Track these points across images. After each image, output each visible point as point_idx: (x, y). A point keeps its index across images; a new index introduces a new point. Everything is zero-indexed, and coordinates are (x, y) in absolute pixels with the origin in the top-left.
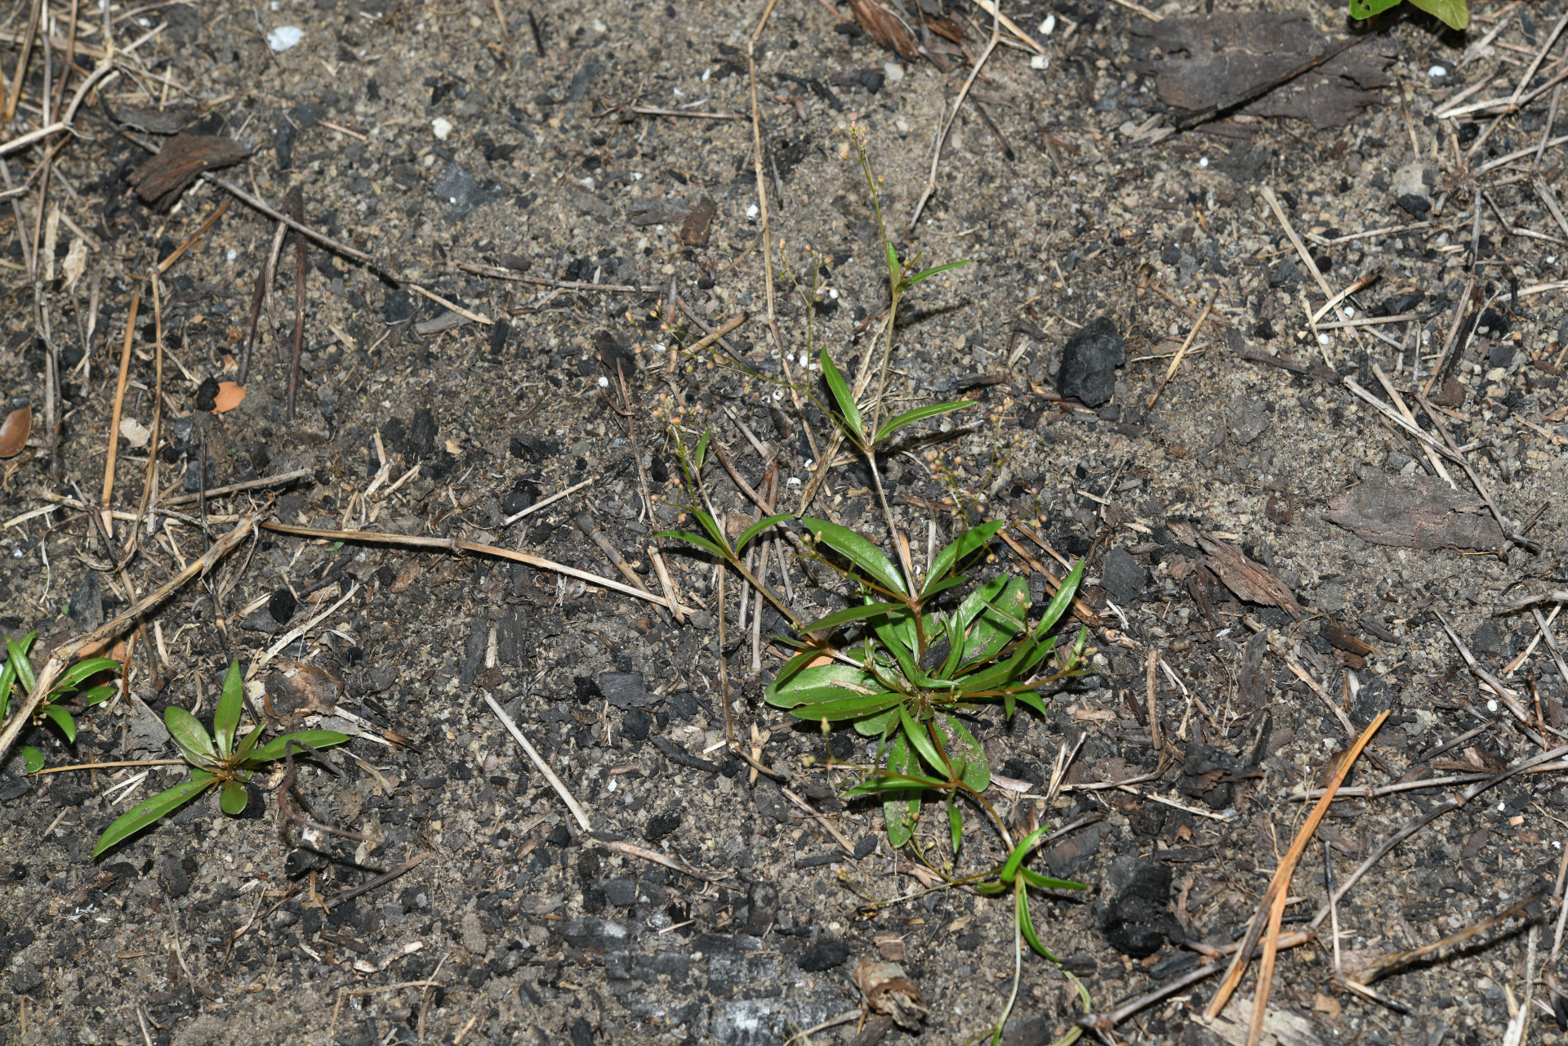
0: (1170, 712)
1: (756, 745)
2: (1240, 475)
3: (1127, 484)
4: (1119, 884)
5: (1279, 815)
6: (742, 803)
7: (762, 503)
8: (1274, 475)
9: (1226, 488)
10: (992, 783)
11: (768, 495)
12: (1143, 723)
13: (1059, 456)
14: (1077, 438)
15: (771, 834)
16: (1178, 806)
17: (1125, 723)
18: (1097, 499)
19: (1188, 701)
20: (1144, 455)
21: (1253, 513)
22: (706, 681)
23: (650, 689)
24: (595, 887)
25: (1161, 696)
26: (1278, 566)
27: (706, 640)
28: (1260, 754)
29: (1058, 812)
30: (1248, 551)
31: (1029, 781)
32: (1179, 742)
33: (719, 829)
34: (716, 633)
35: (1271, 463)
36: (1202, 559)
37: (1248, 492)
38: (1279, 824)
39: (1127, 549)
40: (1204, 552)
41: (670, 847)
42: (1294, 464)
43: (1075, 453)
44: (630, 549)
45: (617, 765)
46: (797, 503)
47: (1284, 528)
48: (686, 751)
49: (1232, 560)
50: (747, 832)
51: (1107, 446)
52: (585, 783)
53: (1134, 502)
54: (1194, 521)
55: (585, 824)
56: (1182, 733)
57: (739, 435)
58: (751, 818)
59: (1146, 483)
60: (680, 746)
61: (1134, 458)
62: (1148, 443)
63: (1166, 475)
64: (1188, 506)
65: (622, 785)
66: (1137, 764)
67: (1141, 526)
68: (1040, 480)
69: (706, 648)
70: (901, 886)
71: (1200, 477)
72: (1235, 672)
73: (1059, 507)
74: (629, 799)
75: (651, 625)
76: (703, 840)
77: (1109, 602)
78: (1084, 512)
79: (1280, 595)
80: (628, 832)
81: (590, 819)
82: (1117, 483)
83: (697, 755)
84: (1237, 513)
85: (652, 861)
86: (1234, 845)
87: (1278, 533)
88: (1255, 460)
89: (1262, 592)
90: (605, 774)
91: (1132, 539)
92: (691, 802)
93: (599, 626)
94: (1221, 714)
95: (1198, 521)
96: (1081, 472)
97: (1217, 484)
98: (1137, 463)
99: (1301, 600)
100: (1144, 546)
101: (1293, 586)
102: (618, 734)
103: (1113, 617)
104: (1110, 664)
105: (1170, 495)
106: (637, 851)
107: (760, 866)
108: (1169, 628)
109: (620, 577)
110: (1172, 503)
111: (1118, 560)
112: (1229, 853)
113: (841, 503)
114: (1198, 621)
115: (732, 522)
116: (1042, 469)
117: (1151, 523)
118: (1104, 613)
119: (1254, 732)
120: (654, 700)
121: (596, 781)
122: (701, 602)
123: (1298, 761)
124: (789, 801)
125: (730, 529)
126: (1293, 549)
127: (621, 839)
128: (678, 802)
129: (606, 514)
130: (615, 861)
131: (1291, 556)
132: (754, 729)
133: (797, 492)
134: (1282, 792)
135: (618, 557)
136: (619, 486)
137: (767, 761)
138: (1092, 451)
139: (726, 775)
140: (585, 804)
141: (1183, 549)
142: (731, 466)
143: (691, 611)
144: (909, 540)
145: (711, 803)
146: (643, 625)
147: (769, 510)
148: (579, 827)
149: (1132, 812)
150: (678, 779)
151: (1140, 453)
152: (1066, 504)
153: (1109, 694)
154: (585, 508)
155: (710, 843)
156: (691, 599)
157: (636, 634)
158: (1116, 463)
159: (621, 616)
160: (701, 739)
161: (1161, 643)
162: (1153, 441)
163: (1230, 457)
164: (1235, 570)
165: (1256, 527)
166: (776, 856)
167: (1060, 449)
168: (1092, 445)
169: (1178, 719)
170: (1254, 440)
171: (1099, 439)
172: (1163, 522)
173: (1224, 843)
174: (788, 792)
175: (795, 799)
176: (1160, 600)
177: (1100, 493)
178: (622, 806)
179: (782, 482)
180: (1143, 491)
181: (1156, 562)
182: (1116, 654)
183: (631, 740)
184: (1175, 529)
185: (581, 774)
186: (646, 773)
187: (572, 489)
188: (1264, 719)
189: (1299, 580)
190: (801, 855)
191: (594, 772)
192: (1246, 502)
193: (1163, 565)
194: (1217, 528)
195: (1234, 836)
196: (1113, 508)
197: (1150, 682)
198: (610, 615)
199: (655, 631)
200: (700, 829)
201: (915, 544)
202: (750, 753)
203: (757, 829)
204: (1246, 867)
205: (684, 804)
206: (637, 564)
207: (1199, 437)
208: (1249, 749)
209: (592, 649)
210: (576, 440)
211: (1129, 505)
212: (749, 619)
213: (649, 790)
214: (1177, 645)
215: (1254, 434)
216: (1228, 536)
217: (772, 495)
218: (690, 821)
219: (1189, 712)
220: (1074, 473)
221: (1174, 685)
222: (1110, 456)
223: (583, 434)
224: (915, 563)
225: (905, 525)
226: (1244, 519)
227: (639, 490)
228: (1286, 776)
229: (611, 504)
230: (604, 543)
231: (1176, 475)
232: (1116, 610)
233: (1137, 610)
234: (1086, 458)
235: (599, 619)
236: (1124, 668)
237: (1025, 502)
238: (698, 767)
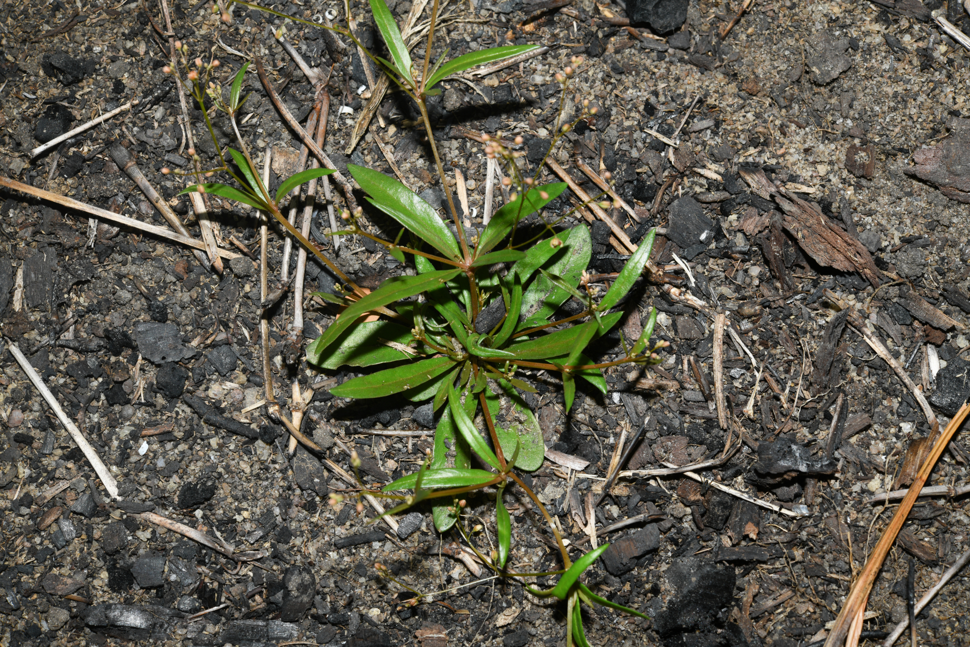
0: (737, 384)
1: (297, 409)
2: (817, 116)
3: (698, 124)
4: (679, 588)
5: (854, 515)
6: (281, 471)
7: (309, 140)
8: (854, 119)
9: (802, 132)
10: (546, 459)
11: (316, 127)
12: (709, 397)
13: (626, 89)
14: (646, 69)
15: (311, 507)
16: (745, 497)
17: (688, 395)
18: (665, 140)
19: (759, 376)
20: (716, 92)
21: (831, 163)
22: (246, 332)
23: (186, 340)
24: (121, 563)
25: (727, 365)
26: (857, 224)
27: (247, 288)
28: (837, 442)
29: (616, 500)
30: (826, 208)
31: (584, 457)
32: (749, 422)
33: (255, 499)
34: (258, 280)
35: (851, 106)
36: (778, 216)
37: (826, 137)
38: (853, 525)
39: (695, 196)
40: (779, 209)
41: (205, 517)
42: (877, 108)
43: (643, 85)
44: (169, 184)
45: (150, 424)
46: (348, 135)
47: (864, 182)
48: (222, 411)
49: (812, 221)
50: (286, 504)
51: (677, 79)
52: (115, 443)
53: (704, 144)
54: (769, 170)
55: (113, 491)
56: (749, 410)
57: (287, 57)
58: (289, 488)
59: (718, 124)
60: (217, 407)
61: (706, 95)
62: (721, 76)
63: (739, 116)
64: (760, 152)
65: (155, 447)
66: (701, 443)
67: (712, 172)
68: (605, 115)
69: (246, 296)
70: (446, 569)
71: (775, 116)
72: (809, 344)
73: (625, 147)
74: (161, 463)
75: (189, 270)
76: (239, 511)
77: (675, 256)
78: (652, 154)
79: (858, 259)
80: (161, 501)
81: (118, 487)
82: (687, 123)
83: (235, 415)
84: (814, 163)
85: (183, 536)
86: (803, 544)
87: (858, 187)
88: (834, 101)
89: (840, 257)
90: (135, 436)
91: (701, 186)
92: (227, 468)
93: (134, 268)
94: (792, 392)
95: (773, 171)
96: (650, 109)
97: (793, 127)
98: (710, 101)
99: (880, 264)
100: (714, 196)
101: (873, 249)
102: (151, 389)
103: (679, 273)
104: (674, 324)
105: (743, 139)
106: (168, 523)
107: (298, 541)
108: (738, 289)
109: (158, 218)
110: (745, 147)
111: (686, 209)
112: (798, 553)
113: (396, 134)
114: (768, 281)
115: (277, 157)
116: (608, 103)
117: (722, 170)
118: (669, 268)
119: (828, 417)
120: (189, 354)
121: (126, 442)
122: (242, 246)
123: (873, 450)
124: (329, 470)
125: (276, 166)
126: (873, 205)
127: (152, 510)
128: (214, 467)
129: (143, 144)
130: (144, 535)
131: (870, 213)
132: (296, 388)
133: (349, 122)
134: (856, 488)
135: (154, 194)
136: (159, 112)
137: (308, 427)
138: (661, 86)
139: (264, 441)
140: (114, 468)
141: (754, 201)
142: (276, 96)
143: (232, 256)
144: (466, 179)
145: (248, 470)
146: (180, 269)
147: (317, 148)
148: (107, 495)
149: (695, 503)
150: (214, 442)
151: (712, 88)
152: (632, 143)
153: (672, 360)
154: (122, 135)
155: (245, 514)
156: (232, 244)
157: (174, 280)
158: (687, 101)
159: (156, 259)
160: (239, 397)
161: (730, 305)
162: (726, 74)
163: (806, 95)
164: (815, 232)
165: (835, 180)
166: (316, 531)
167: (628, 80)
168: (662, 78)
169: (746, 391)
170: (834, 80)
171: (668, 70)
172: (735, 169)
173: (791, 544)
174: (330, 463)
175: (337, 469)
176: (730, 257)
177: (668, 133)
178: (154, 471)
179: (332, 110)
180: (715, 133)
181: (726, 214)
182: (681, 314)
183: (165, 396)
184: (749, 179)
185: (111, 434)
186: (179, 434)
187: (108, 115)
188: (839, 401)
189: (879, 242)
190: (341, 531)
191: (125, 431)
192: (824, 149)
193: (733, 217)
194: (793, 179)
195: (804, 535)
196: (683, 150)
197: (717, 350)
198: (145, 257)
199: (193, 276)
200: (236, 499)
201: (472, 184)
202: (290, 415)
203: (296, 500)
204: (814, 572)
205: (220, 470)
206: (175, 202)
207: (774, 72)
208: (824, 435)
209: (125, 295)
210: (113, 60)
211: (699, 148)
212: (292, 268)
213: (182, 452)
214: (747, 310)
215: (835, 74)
216: (805, 189)
217: (322, 128)
218: (224, 490)
219: (757, 388)
220: (641, 108)
221: (742, 354)
222: (681, 91)
223: (122, 53)
224: (472, 204)
225: (462, 162)
226: (822, 169)
227: (179, 118)
228: (862, 469)
229: (149, 132)
230: (140, 177)
231: (750, 116)
232: (682, 264)
233: (704, 265)
234: (656, 93)
235: (133, 263)
236: (689, 331)
237: (590, 139)
238: (234, 429)
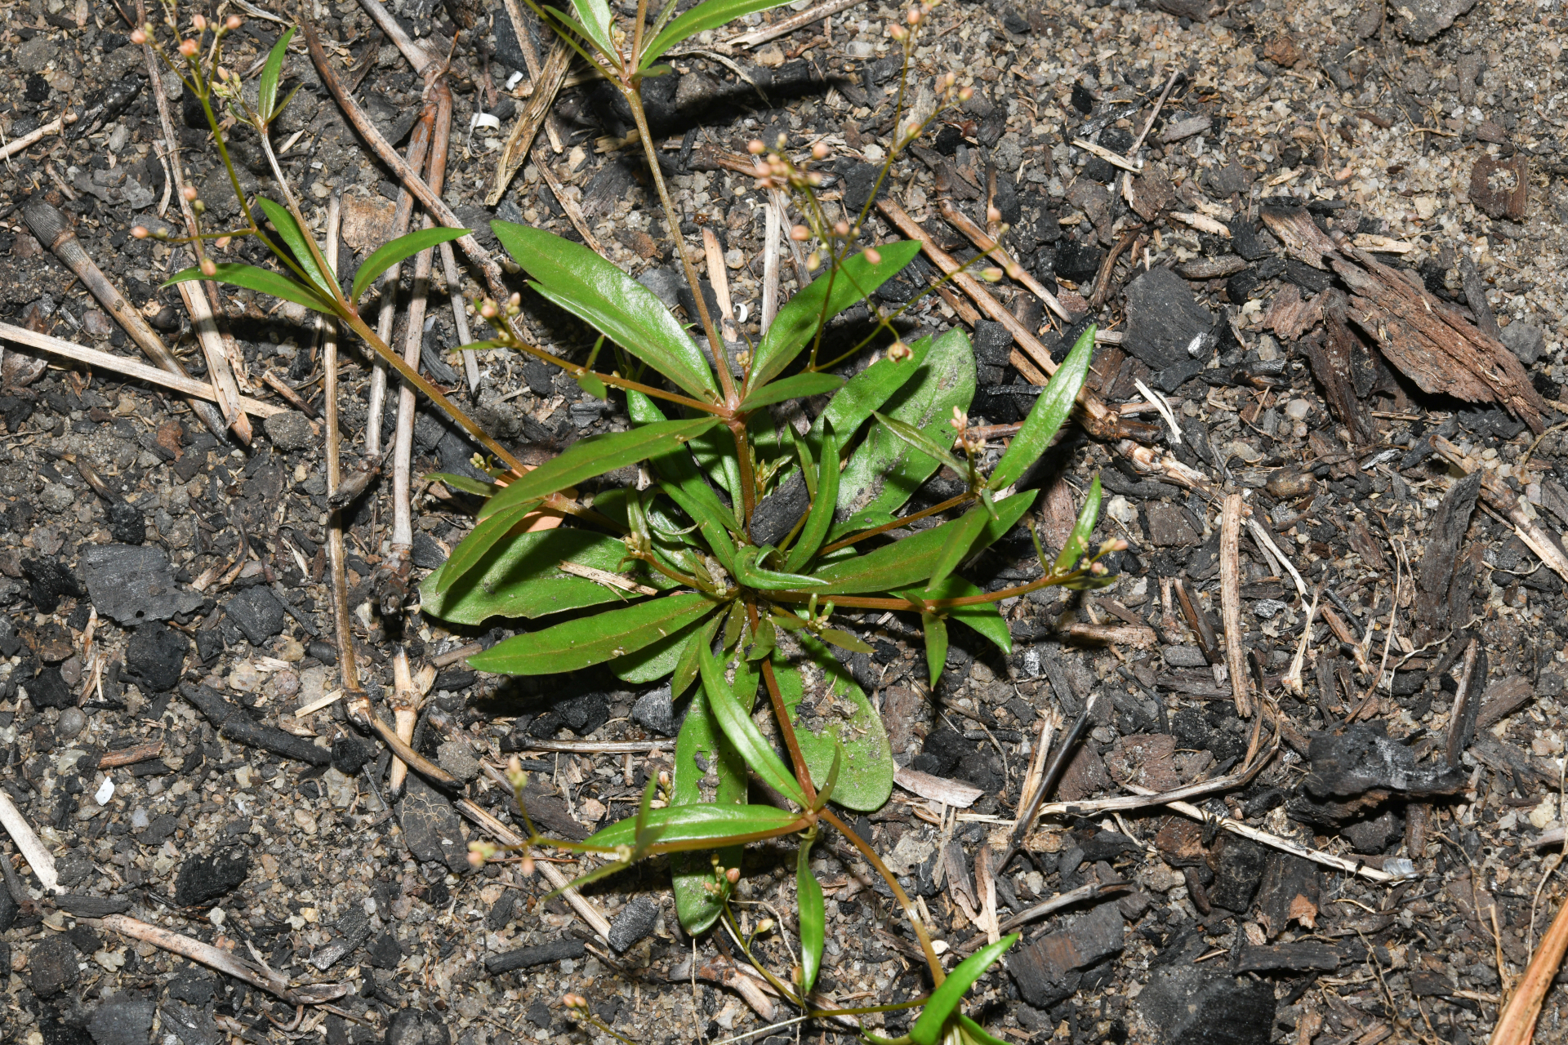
0: (1269, 630)
1: (404, 704)
2: (1413, 104)
3: (1179, 127)
4: (1165, 1027)
5: (1503, 873)
6: (376, 827)
7: (413, 179)
8: (1485, 107)
9: (1384, 136)
10: (897, 787)
11: (427, 156)
12: (1214, 656)
13: (1036, 62)
14: (1074, 23)
15: (436, 896)
16: (1289, 846)
17: (1173, 654)
18: (1115, 159)
19: (1310, 611)
20: (1213, 62)
21: (1443, 193)
22: (300, 560)
23: (183, 579)
24: (68, 1015)
25: (1249, 594)
26: (1496, 311)
27: (300, 473)
28: (1465, 735)
29: (1036, 862)
30: (1434, 279)
31: (973, 781)
32: (1293, 702)
33: (328, 884)
34: (322, 457)
35: (1478, 82)
36: (1339, 299)
37: (1432, 144)
38: (1502, 894)
39: (1178, 268)
40: (1339, 284)
41: (229, 922)
42: (1530, 84)
43: (1069, 55)
44: (141, 275)
45: (117, 744)
46: (491, 169)
47: (1507, 228)
48: (257, 714)
49: (1404, 306)
50: (388, 891)
51: (1136, 41)
52: (49, 783)
53: (1192, 165)
54: (1320, 211)
55: (46, 872)
56: (1294, 679)
57: (366, 22)
58: (394, 860)
59: (1217, 124)
60: (247, 708)
61: (1193, 70)
62: (1221, 33)
63: (1258, 107)
64: (1303, 177)
65: (128, 788)
66: (1201, 747)
67: (1209, 218)
68: (997, 115)
69: (299, 489)
70: (707, 1009)
71: (1331, 108)
72: (1409, 547)
73: (1036, 176)
74: (140, 820)
75: (185, 441)
76: (295, 907)
77: (1140, 385)
78: (1089, 187)
79: (1500, 377)
80: (143, 894)
81: (58, 867)
82: (1157, 124)
83: (284, 721)
84: (1409, 194)
85: (188, 959)
86: (1406, 934)
87: (1497, 238)
88: (1445, 73)
89: (1464, 375)
90: (88, 768)
91: (1189, 247)
92: (270, 824)
93: (76, 441)
94: (1378, 641)
95: (1328, 212)
96: (1083, 100)
97: (1366, 126)
98: (1202, 81)
99: (1544, 386)
100: (1214, 264)
101: (1528, 356)
102: (117, 676)
103: (1149, 417)
104: (1143, 518)
105: (1268, 153)
106: (157, 935)
107: (413, 964)
108: (1267, 444)
109: (121, 341)
110: (1272, 169)
111: (1160, 293)
112: (1397, 954)
113: (584, 166)
114: (1326, 427)
115: (352, 216)
116: (1000, 91)
117: (1228, 214)
118: (1131, 408)
119: (1449, 686)
120: (189, 605)
121: (71, 781)
122: (287, 391)
123: (1539, 748)
124: (472, 823)
125: (349, 232)
126: (1527, 273)
127: (124, 911)
128: (244, 825)
129: (88, 198)
130: (111, 960)
131: (1521, 289)
132: (401, 665)
133: (492, 144)
134: (1508, 821)
135: (113, 294)
136: (117, 135)
137: (428, 741)
138: (1105, 53)
139: (342, 770)
140: (49, 832)
141: (1293, 272)
142: (347, 96)
143: (267, 410)
144: (725, 248)
145: (311, 828)
146: (167, 440)
147: (429, 194)
148: (37, 884)
149: (1192, 861)
150: (243, 775)
151: (1205, 56)
152: (1050, 167)
153: (1140, 588)
154: (47, 183)
155: (310, 914)
156: (267, 387)
157: (156, 461)
158: (1156, 82)
159: (122, 421)
160: (290, 686)
161: (1251, 476)
162: (1232, 28)
163: (1391, 64)
164: (1411, 327)
165: (1450, 225)
166: (448, 943)
167: (1039, 46)
168: (1106, 38)
169: (1286, 643)
170: (1443, 32)
171: (1118, 23)
172: (1254, 211)
173: (1384, 934)
174: (472, 808)
175: (486, 819)
176: (1248, 384)
177: (1120, 145)
178: (127, 836)
179: (458, 121)
180: (1212, 143)
181: (1238, 299)
182: (1155, 498)
183: (144, 689)
184: (1280, 229)
185: (43, 763)
186: (174, 762)
187: (17, 145)
188: (1470, 655)
189: (1540, 344)
190: (498, 941)
191: (67, 760)
192: (1428, 168)
193: (1253, 305)
194: (1368, 226)
195: (1407, 917)
196: (1150, 178)
197: (1228, 565)
198: (97, 419)
199: (193, 452)
200: (290, 884)
201: (737, 257)
202: (391, 719)
203: (407, 883)
204: (1428, 988)
205: (257, 828)
206: (154, 309)
207: (1327, 21)
208: (1440, 721)
209: (60, 493)
210: (25, 36)
211: (1182, 173)
212: (388, 429)
213: (182, 798)
214: (1285, 485)
215: (1445, 20)
216: (1391, 245)
217: (438, 157)
218: (266, 869)
219: (1309, 635)
220: (1066, 99)
221: (1276, 571)
222: (1143, 63)
223: (41, 22)
224: (737, 297)
225: (716, 215)
226: (1425, 206)
227: (158, 145)
228: (1518, 784)
229: (100, 175)
230: (85, 263)
231: (1281, 107)
232: (1154, 401)
233: (1199, 402)
234: (1093, 69)
235: (75, 429)
236: (1172, 531)
237: (966, 165)
238: (283, 749)
